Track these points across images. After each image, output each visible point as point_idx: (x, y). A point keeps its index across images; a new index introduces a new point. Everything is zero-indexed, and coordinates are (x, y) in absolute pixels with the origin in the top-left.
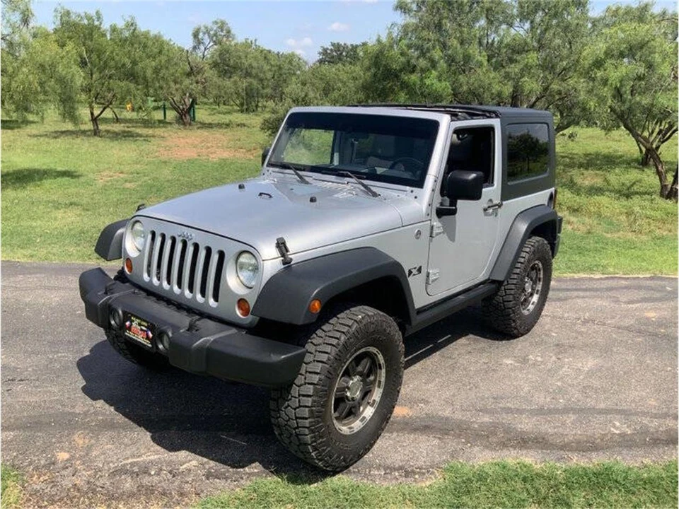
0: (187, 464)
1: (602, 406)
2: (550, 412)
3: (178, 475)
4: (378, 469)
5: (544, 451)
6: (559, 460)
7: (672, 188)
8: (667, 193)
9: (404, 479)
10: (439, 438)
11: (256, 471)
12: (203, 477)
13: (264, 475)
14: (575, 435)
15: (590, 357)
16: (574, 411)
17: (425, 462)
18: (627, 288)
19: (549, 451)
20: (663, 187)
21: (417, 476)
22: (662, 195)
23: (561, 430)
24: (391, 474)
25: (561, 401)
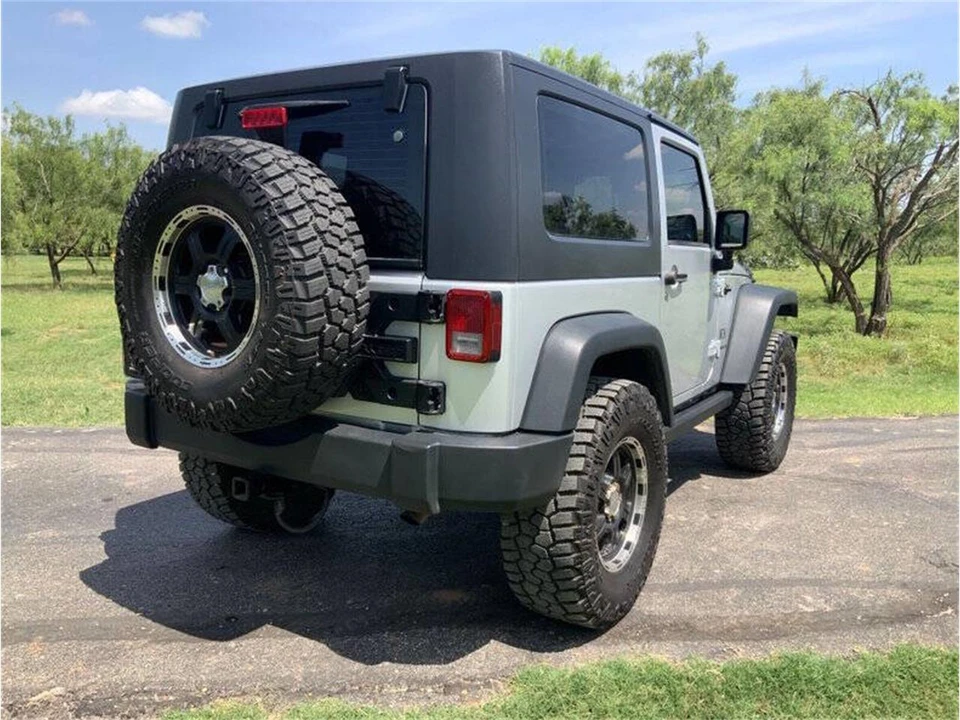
0: (46, 693)
1: (784, 575)
2: (698, 586)
3: (23, 713)
4: (398, 685)
5: (689, 642)
6: (713, 655)
7: (870, 320)
8: (865, 327)
9: (441, 697)
10: (510, 632)
11: (171, 698)
12: (70, 714)
13: (185, 704)
14: (740, 617)
15: (762, 515)
16: (738, 584)
17: (481, 668)
18: (814, 430)
19: (696, 643)
20: (859, 319)
21: (465, 692)
22: (858, 330)
23: (717, 611)
24: (418, 690)
25: (717, 571)
